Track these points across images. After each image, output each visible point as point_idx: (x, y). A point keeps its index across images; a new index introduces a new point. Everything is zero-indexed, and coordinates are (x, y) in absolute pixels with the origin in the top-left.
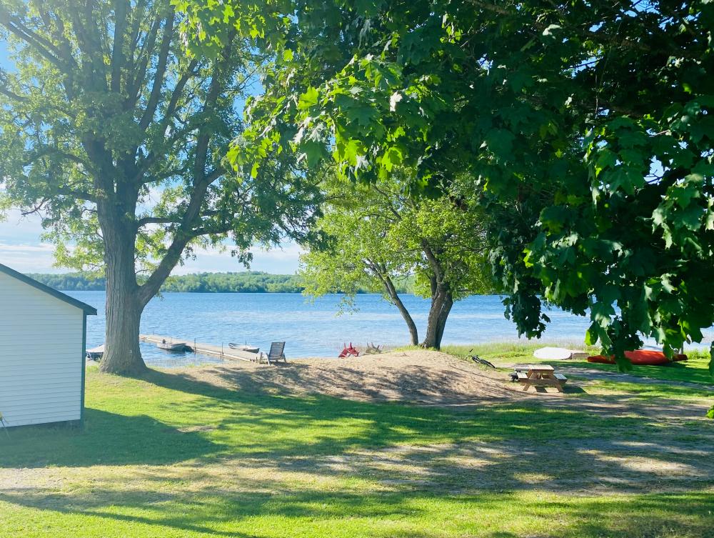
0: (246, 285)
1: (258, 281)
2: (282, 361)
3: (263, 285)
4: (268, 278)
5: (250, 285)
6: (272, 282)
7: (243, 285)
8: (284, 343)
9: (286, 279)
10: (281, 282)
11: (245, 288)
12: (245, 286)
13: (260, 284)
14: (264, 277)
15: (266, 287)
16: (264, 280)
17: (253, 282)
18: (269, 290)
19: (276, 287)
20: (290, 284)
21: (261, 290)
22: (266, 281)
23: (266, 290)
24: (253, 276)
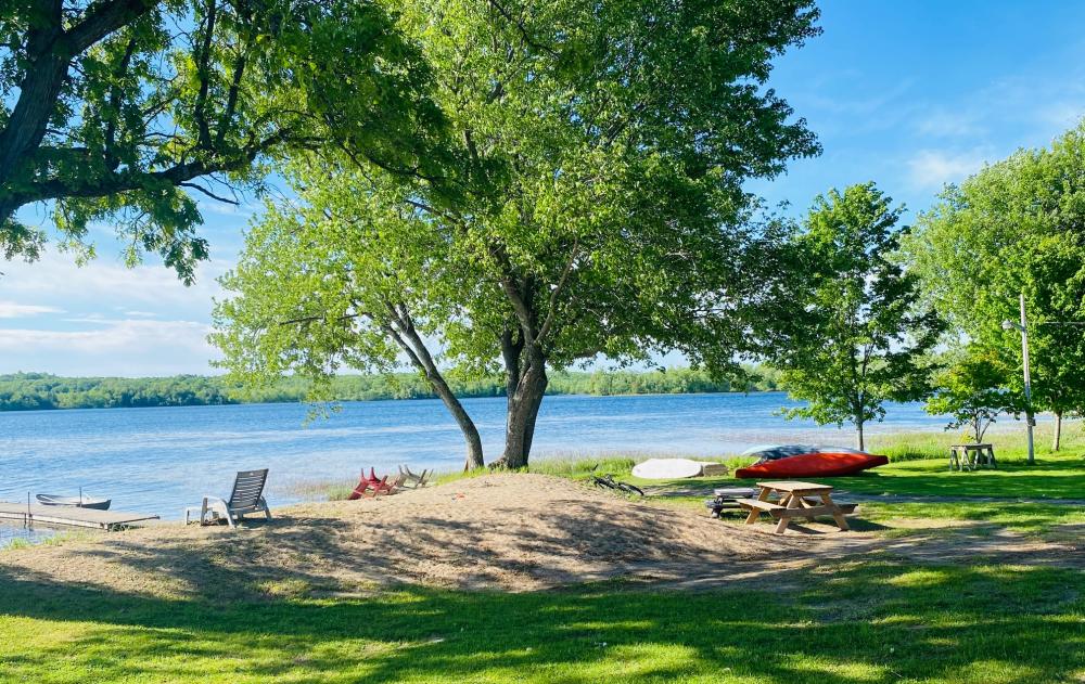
0: (16, 397)
1: (37, 390)
2: (262, 515)
3: (49, 396)
4: (57, 385)
5: (24, 398)
6: (66, 391)
7: (9, 398)
8: (267, 471)
9: (92, 384)
10: (82, 390)
11: (13, 403)
12: (14, 399)
13: (43, 395)
14: (50, 383)
15: (56, 400)
16: (49, 388)
17: (29, 390)
18: (61, 405)
19: (75, 398)
20: (100, 393)
21: (46, 405)
22: (54, 389)
23: (55, 404)
24: (28, 382)
